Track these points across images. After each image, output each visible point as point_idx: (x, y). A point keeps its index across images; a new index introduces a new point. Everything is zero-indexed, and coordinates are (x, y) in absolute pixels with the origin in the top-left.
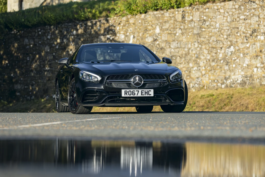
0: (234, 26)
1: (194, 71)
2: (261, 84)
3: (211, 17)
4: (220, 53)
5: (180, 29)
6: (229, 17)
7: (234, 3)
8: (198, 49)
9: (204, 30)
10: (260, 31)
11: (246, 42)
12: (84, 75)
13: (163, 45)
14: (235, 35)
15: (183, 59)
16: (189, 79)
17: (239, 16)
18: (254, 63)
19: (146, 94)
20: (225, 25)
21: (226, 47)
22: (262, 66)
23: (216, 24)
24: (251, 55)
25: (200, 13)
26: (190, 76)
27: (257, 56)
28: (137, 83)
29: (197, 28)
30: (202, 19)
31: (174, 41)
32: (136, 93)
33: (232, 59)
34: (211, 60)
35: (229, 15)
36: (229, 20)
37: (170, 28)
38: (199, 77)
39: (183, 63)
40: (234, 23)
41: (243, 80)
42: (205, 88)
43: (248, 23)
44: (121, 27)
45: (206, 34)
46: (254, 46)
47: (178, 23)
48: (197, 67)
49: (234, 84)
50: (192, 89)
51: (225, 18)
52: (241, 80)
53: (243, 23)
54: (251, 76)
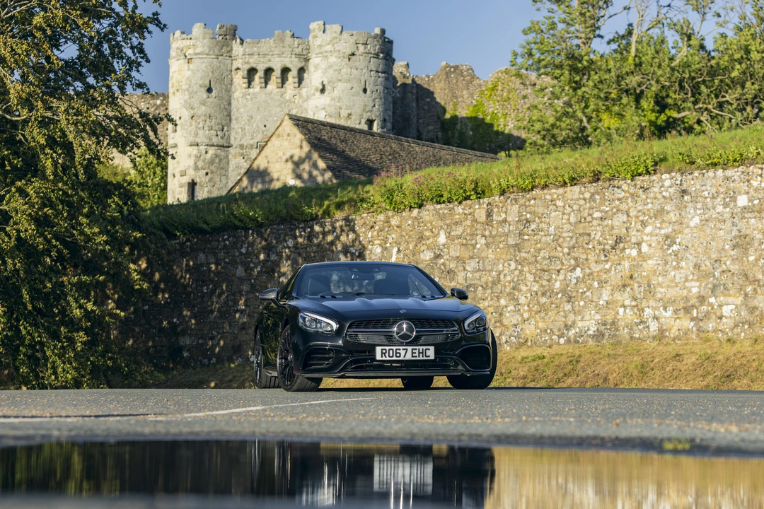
0: (581, 231)
1: (509, 312)
2: (632, 337)
3: (540, 215)
4: (556, 280)
5: (484, 236)
6: (572, 214)
7: (583, 189)
8: (517, 273)
9: (526, 237)
10: (630, 241)
11: (605, 261)
12: (307, 319)
13: (452, 265)
14: (583, 247)
15: (489, 291)
16: (499, 327)
17: (591, 212)
18: (619, 298)
19: (421, 355)
20: (565, 230)
21: (568, 268)
22: (634, 303)
23: (549, 228)
24: (613, 283)
25: (519, 208)
26: (500, 322)
27: (624, 286)
28: (405, 334)
29: (515, 234)
30: (523, 218)
31: (472, 258)
32: (403, 353)
33: (577, 292)
34: (539, 293)
35: (573, 211)
36: (573, 219)
37: (465, 233)
38: (518, 324)
39: (489, 299)
40: (582, 225)
41: (598, 329)
42: (529, 344)
43: (607, 226)
44: (375, 233)
45: (531, 245)
46: (618, 267)
47: (479, 226)
48: (515, 306)
49: (582, 336)
50: (506, 345)
51: (566, 217)
52: (596, 329)
53: (599, 225)
54: (613, 323)
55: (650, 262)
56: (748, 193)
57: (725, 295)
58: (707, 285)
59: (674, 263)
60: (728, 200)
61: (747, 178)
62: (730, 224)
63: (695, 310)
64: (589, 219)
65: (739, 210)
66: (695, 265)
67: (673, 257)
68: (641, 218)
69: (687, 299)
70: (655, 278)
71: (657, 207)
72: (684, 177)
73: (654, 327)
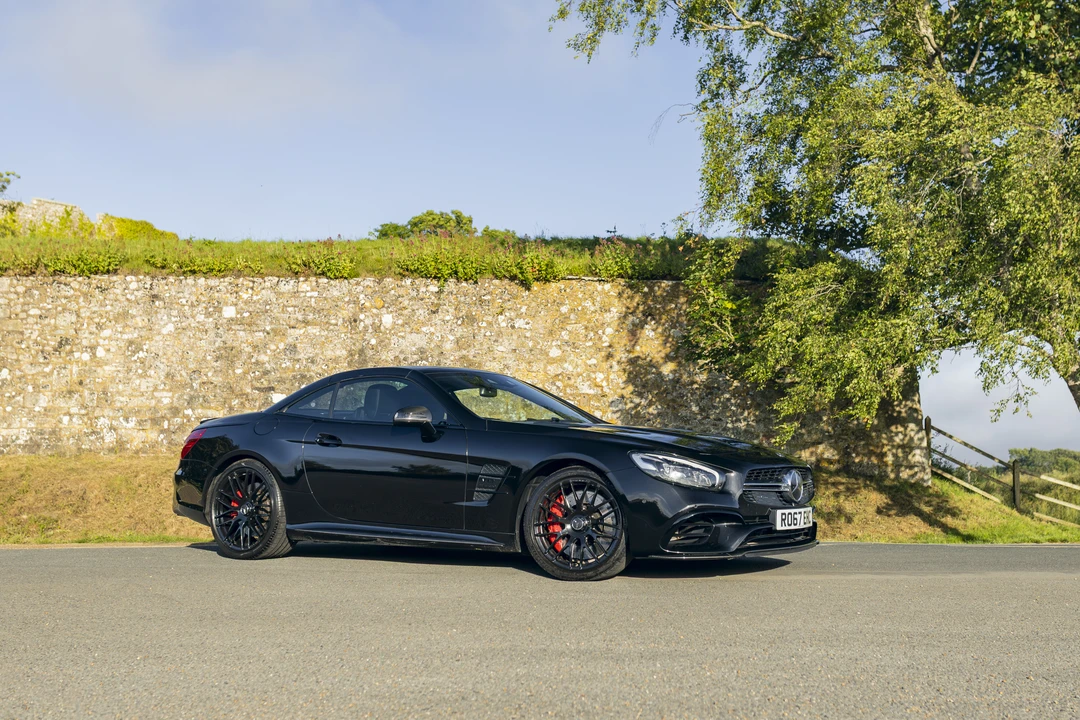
0: (10, 328)
2: (79, 449)
7: (15, 282)
10: (80, 343)
11: (44, 364)
14: (12, 346)
17: (26, 308)
18: (63, 405)
22: (83, 412)
24: (54, 388)
27: (70, 392)
40: (11, 322)
41: (31, 439)
43: (49, 324)
46: (63, 371)
49: (8, 446)
52: (28, 438)
53: (37, 323)
54: (53, 432)
55: (106, 368)
56: (236, 305)
57: (203, 407)
58: (182, 396)
59: (140, 371)
60: (211, 309)
61: (235, 289)
62: (213, 335)
63: (166, 423)
64: (23, 315)
65: (225, 321)
66: (168, 375)
67: (138, 364)
68: (97, 320)
69: (155, 410)
70: (114, 386)
71: (118, 309)
72: (155, 281)
73: (110, 439)
